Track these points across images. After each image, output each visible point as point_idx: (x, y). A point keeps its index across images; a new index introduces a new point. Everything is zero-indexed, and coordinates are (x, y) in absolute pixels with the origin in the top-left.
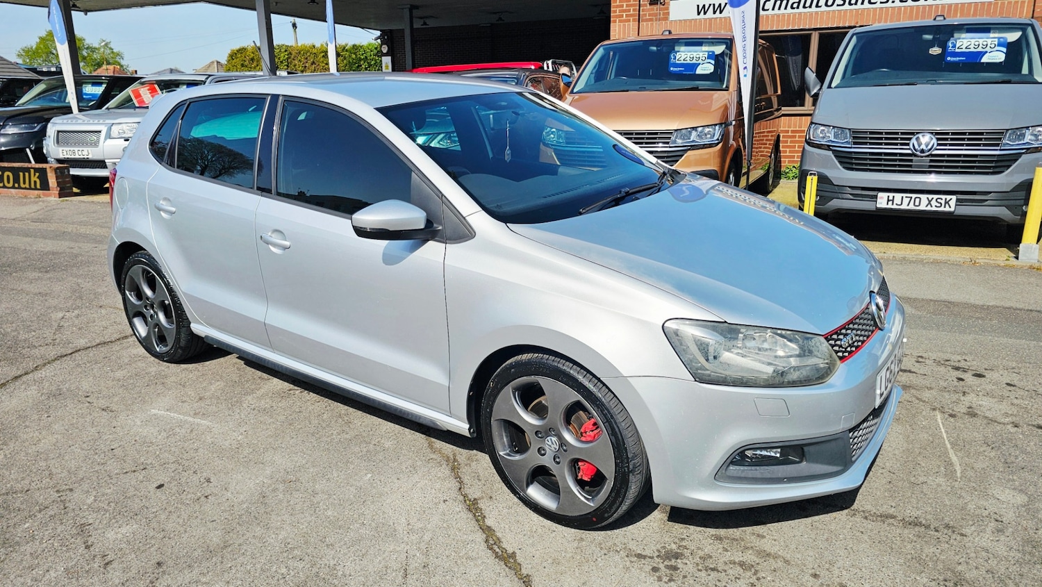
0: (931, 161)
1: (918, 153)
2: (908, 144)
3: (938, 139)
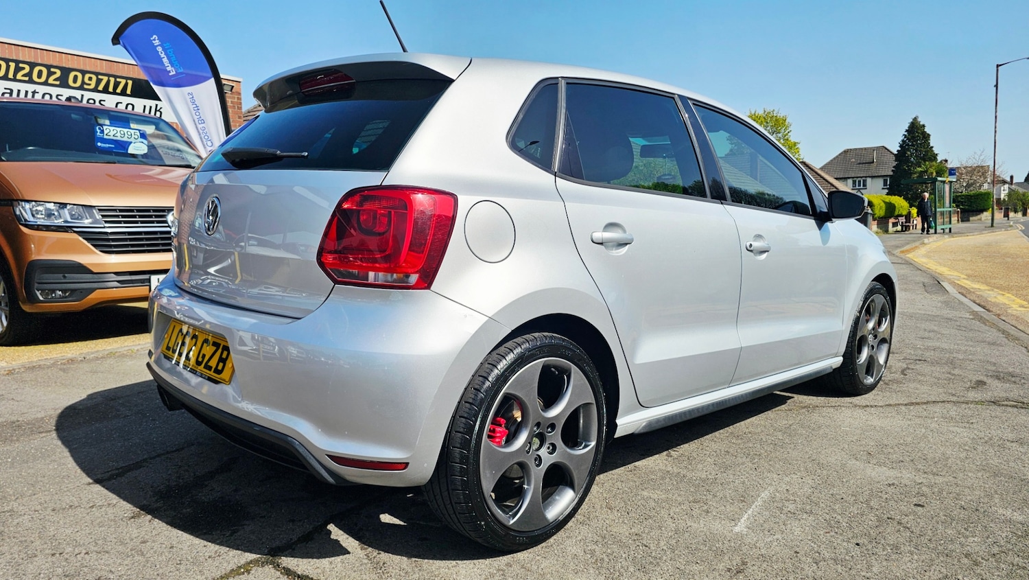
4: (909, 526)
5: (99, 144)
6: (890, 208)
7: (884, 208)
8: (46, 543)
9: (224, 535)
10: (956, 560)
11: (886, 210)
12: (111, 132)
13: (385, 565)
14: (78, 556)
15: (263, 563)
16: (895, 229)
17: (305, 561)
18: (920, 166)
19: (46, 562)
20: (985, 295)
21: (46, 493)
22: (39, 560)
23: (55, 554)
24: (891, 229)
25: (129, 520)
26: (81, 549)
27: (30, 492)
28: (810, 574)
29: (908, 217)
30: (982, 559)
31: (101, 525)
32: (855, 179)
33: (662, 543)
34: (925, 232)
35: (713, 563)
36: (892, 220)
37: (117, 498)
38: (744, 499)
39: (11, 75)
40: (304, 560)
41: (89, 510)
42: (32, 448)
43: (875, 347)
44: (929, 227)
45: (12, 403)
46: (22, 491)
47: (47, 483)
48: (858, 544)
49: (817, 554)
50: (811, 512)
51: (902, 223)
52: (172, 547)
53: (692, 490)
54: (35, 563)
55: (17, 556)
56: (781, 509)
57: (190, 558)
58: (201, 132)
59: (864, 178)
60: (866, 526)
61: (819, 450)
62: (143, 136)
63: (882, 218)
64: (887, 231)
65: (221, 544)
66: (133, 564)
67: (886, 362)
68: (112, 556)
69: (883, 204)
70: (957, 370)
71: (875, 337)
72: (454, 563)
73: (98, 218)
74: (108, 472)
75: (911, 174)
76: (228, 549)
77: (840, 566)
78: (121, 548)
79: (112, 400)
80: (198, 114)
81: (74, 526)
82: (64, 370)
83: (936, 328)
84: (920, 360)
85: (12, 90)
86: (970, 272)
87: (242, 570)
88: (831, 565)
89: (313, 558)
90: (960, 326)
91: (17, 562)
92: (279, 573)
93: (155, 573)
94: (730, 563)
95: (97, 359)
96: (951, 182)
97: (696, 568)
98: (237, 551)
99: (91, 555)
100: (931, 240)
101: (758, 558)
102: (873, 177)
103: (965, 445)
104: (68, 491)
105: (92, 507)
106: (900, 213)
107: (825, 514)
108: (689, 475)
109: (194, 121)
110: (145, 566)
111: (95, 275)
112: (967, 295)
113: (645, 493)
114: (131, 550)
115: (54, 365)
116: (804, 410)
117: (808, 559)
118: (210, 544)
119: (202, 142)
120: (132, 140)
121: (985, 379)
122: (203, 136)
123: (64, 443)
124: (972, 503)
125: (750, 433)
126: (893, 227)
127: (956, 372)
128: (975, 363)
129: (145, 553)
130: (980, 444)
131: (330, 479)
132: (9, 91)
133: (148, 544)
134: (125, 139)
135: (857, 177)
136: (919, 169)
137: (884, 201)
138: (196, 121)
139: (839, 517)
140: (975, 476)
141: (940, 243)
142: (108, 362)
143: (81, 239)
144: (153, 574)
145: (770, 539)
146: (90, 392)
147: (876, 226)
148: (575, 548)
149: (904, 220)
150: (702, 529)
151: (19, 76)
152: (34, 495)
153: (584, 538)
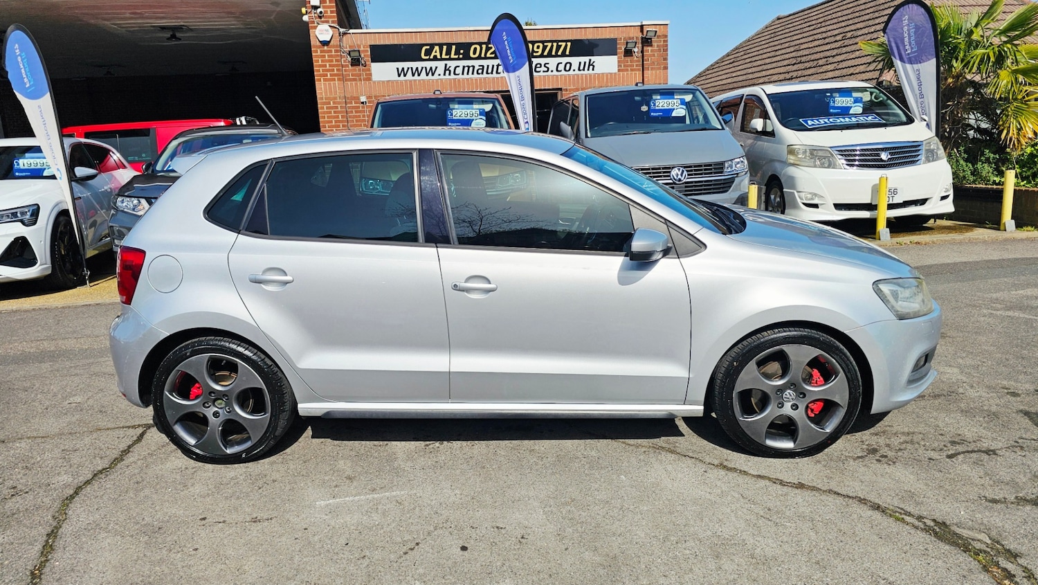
0: (686, 187)
1: (677, 182)
2: (669, 176)
3: (687, 171)
39: (483, 55)
85: (483, 66)
132: (481, 67)
151: (488, 55)
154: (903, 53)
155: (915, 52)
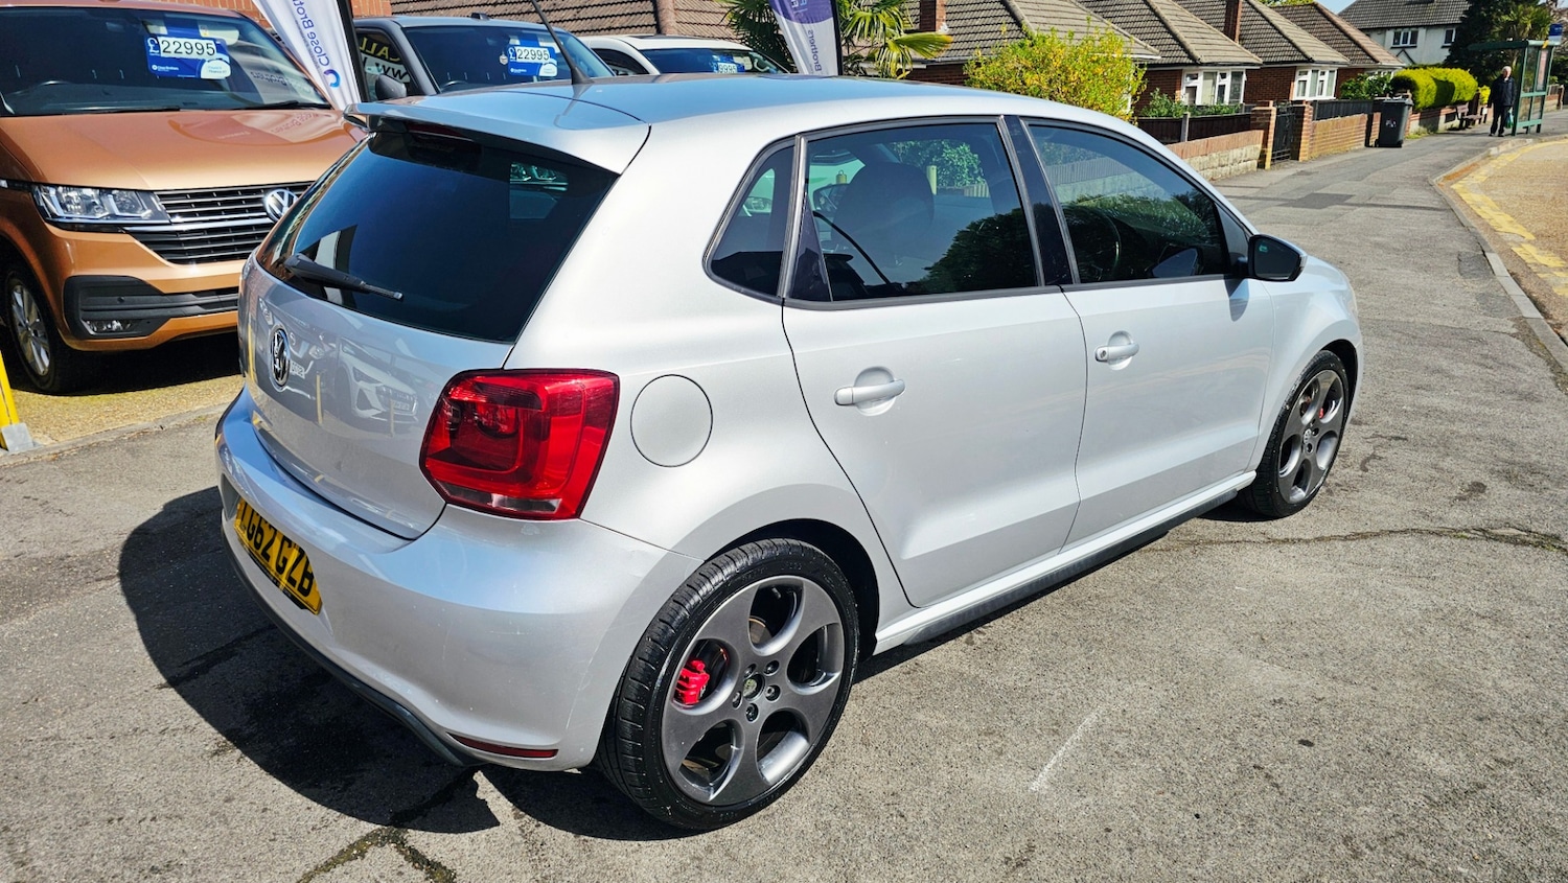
4: (1279, 782)
5: (155, 67)
6: (1445, 91)
7: (1434, 93)
8: (100, 800)
9: (335, 788)
10: (1329, 847)
11: (1437, 94)
12: (171, 46)
13: (544, 847)
14: (142, 824)
15: (383, 838)
16: (1449, 125)
17: (439, 836)
18: (1507, 13)
19: (101, 835)
20: (1552, 280)
21: (104, 702)
22: (92, 831)
23: (112, 819)
24: (1443, 125)
25: (212, 757)
26: (146, 810)
27: (83, 699)
28: (1116, 871)
29: (1474, 104)
30: (1368, 846)
31: (174, 766)
32: (1399, 30)
33: (926, 810)
34: (1497, 133)
35: (988, 847)
36: (1446, 111)
37: (197, 715)
38: (1057, 729)
40: (438, 834)
41: (159, 738)
42: (87, 610)
43: (1314, 446)
44: (1505, 124)
45: (60, 519)
46: (71, 697)
47: (105, 684)
48: (1197, 816)
49: (1136, 834)
50: (1148, 754)
51: (1463, 114)
52: (265, 810)
53: (988, 710)
54: (86, 836)
55: (63, 822)
56: (1105, 747)
57: (287, 829)
58: (309, 40)
59: (1413, 29)
60: (1218, 782)
61: (1190, 633)
62: (221, 48)
63: (1429, 108)
64: (1434, 130)
65: (329, 805)
66: (213, 839)
67: (1330, 465)
68: (187, 825)
69: (1433, 86)
70: (1448, 459)
71: (1316, 431)
72: (635, 844)
73: (159, 209)
74: (187, 663)
75: (1491, 26)
76: (338, 814)
77: (1161, 855)
78: (197, 810)
79: (199, 515)
80: (301, 11)
81: (138, 768)
82: (132, 452)
83: (1444, 364)
84: (1397, 438)
86: (1541, 226)
87: (355, 852)
88: (1151, 854)
89: (449, 833)
90: (1486, 357)
91: (63, 834)
92: (402, 857)
93: (241, 857)
94: (1011, 848)
95: (180, 428)
96: (1550, 48)
97: (964, 855)
98: (350, 818)
99: (159, 822)
100: (1502, 148)
101: (1052, 840)
102: (1428, 27)
103: (1409, 624)
104: (132, 699)
105: (163, 732)
106: (1461, 98)
107: (1167, 759)
108: (991, 681)
109: (296, 22)
110: (228, 842)
111: (165, 297)
112: (1524, 281)
113: (920, 717)
114: (212, 814)
115: (119, 441)
116: (1188, 551)
117: (1121, 842)
118: (316, 804)
119: (313, 57)
120: (205, 56)
121: (1485, 478)
122: (313, 48)
123: (130, 602)
124: (1384, 740)
125: (1097, 596)
126: (1446, 121)
127: (1447, 463)
128: (1482, 443)
129: (229, 819)
130: (1434, 621)
131: (456, 760)
133: (234, 803)
134: (194, 56)
135: (1403, 27)
136: (1506, 18)
137: (1435, 80)
138: (300, 22)
139: (1185, 764)
140: (1405, 687)
141: (1516, 155)
142: (196, 434)
143: (137, 242)
144: (239, 857)
145: (1078, 804)
146: (169, 497)
147: (1418, 122)
148: (803, 819)
149: (1467, 110)
150: (986, 785)
152: (88, 706)
153: (820, 800)
154: (788, 7)
155: (804, 7)
